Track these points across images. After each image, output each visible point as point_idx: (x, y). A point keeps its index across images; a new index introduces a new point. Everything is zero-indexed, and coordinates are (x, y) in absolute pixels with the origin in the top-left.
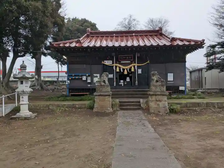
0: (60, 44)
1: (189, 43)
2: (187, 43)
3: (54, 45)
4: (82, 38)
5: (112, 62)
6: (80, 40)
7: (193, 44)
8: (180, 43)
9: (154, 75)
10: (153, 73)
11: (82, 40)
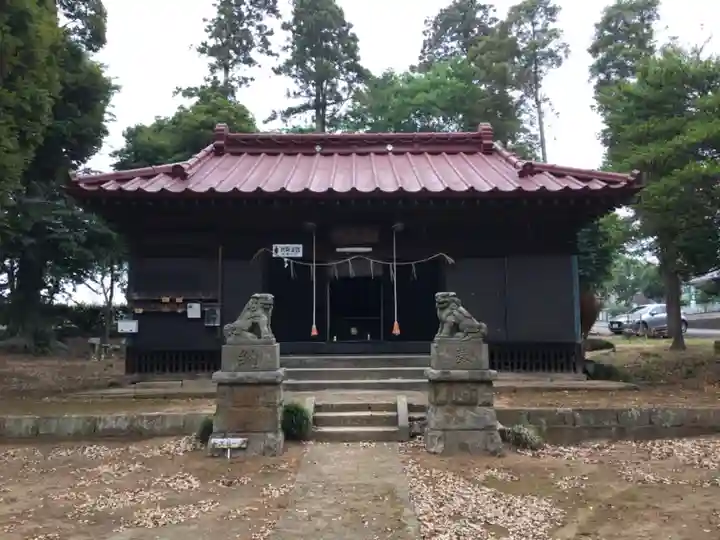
0: (104, 182)
1: (584, 185)
2: (577, 185)
3: (82, 185)
4: (191, 161)
5: (301, 250)
6: (182, 169)
7: (599, 187)
8: (554, 185)
9: (445, 305)
10: (444, 297)
11: (191, 167)
